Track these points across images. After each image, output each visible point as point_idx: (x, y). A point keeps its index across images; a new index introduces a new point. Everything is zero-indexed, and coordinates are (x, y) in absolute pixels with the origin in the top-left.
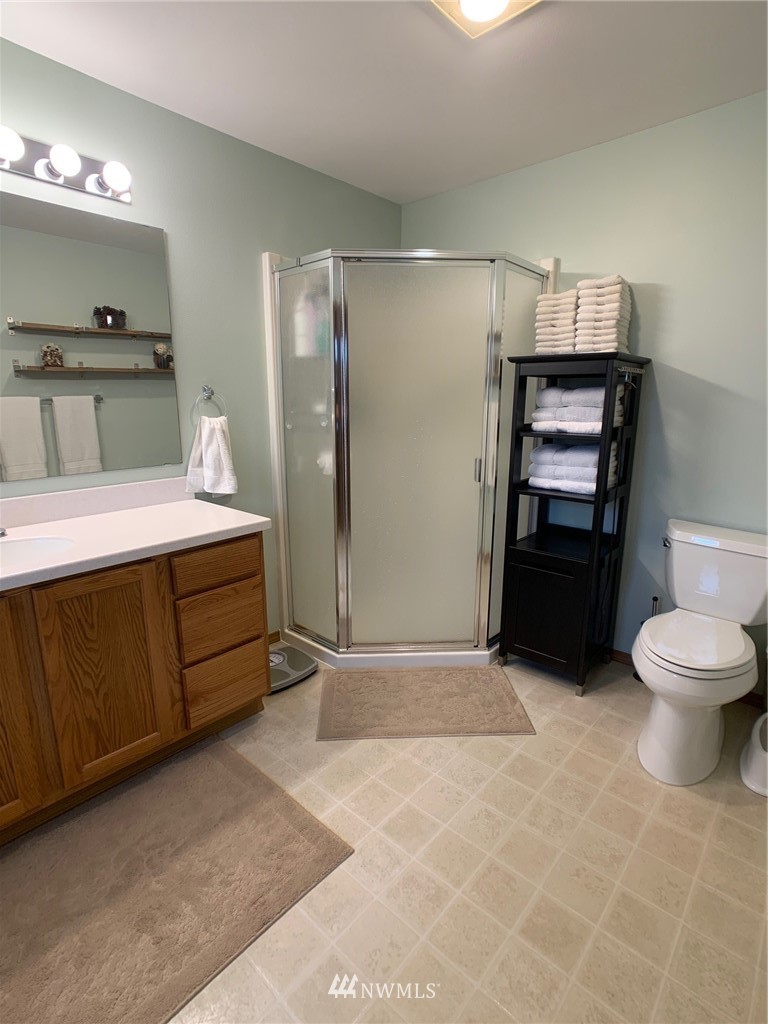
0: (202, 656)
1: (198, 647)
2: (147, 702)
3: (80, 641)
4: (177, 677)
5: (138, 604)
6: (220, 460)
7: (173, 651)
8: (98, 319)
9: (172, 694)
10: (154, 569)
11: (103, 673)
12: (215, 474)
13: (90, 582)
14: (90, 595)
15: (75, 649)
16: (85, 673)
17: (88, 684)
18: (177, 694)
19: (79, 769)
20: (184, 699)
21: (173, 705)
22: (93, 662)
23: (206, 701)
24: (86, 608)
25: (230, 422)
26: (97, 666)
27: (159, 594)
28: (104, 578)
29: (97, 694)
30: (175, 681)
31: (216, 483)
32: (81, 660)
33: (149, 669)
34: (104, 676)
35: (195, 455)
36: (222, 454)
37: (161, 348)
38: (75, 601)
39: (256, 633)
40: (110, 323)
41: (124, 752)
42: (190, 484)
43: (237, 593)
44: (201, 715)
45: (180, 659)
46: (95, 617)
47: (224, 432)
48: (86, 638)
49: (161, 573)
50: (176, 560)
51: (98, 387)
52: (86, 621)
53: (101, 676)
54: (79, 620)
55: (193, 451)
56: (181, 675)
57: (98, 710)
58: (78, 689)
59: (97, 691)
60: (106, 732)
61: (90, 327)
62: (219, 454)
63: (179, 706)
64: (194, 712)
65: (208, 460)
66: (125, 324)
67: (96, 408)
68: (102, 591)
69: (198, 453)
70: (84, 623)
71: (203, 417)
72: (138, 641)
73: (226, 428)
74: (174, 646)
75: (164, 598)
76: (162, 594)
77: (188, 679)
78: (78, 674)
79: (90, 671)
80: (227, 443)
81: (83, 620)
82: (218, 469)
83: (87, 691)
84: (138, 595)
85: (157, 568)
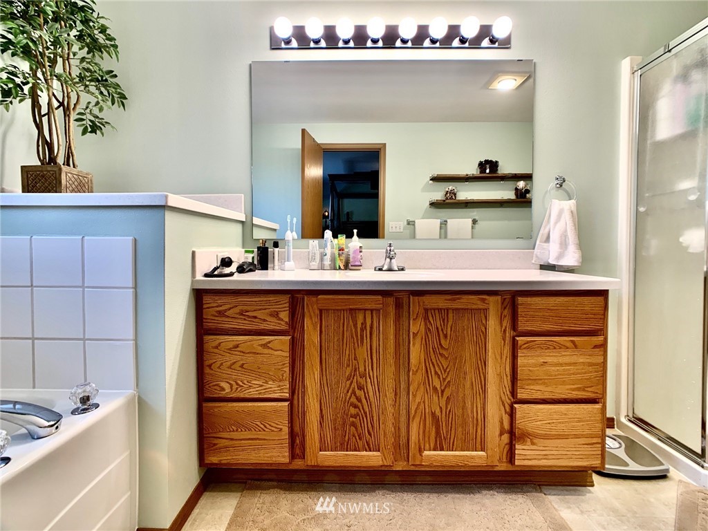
0: (534, 397)
1: (532, 387)
2: (479, 421)
3: (436, 346)
4: (508, 409)
5: (484, 330)
6: (566, 236)
7: (507, 382)
8: (480, 168)
9: (502, 423)
10: (500, 301)
11: (448, 379)
12: (561, 248)
13: (449, 300)
14: (447, 310)
15: (431, 349)
16: (436, 373)
17: (437, 383)
18: (506, 426)
19: (420, 451)
20: (512, 432)
21: (501, 434)
22: (443, 367)
23: (533, 444)
24: (444, 320)
25: (578, 205)
26: (445, 371)
27: (502, 326)
28: (459, 299)
29: (442, 395)
30: (506, 412)
31: (560, 256)
32: (435, 363)
33: (485, 391)
34: (449, 382)
35: (543, 232)
36: (569, 230)
37: (521, 184)
38: (437, 311)
39: (592, 396)
40: (489, 171)
41: (455, 456)
42: (537, 257)
43: (576, 346)
44: (527, 456)
45: (513, 393)
46: (449, 329)
47: (572, 212)
48: (441, 344)
49: (505, 308)
50: (520, 300)
51: (475, 213)
52: (442, 330)
53: (447, 381)
54: (437, 328)
55: (542, 229)
56: (512, 408)
57: (441, 408)
58: (429, 386)
59: (443, 392)
60: (445, 432)
61: (475, 173)
62: (566, 231)
63: (506, 438)
64: (520, 449)
65: (555, 237)
66: (497, 170)
67: (472, 228)
68: (457, 309)
69: (547, 231)
70: (441, 333)
71: (553, 200)
72: (479, 362)
73: (574, 209)
74: (509, 378)
75: (505, 331)
76: (504, 328)
77: (518, 415)
78: (431, 372)
79: (439, 373)
80: (574, 221)
81: (440, 329)
82: (564, 244)
83: (435, 389)
84: (484, 322)
85: (502, 303)
